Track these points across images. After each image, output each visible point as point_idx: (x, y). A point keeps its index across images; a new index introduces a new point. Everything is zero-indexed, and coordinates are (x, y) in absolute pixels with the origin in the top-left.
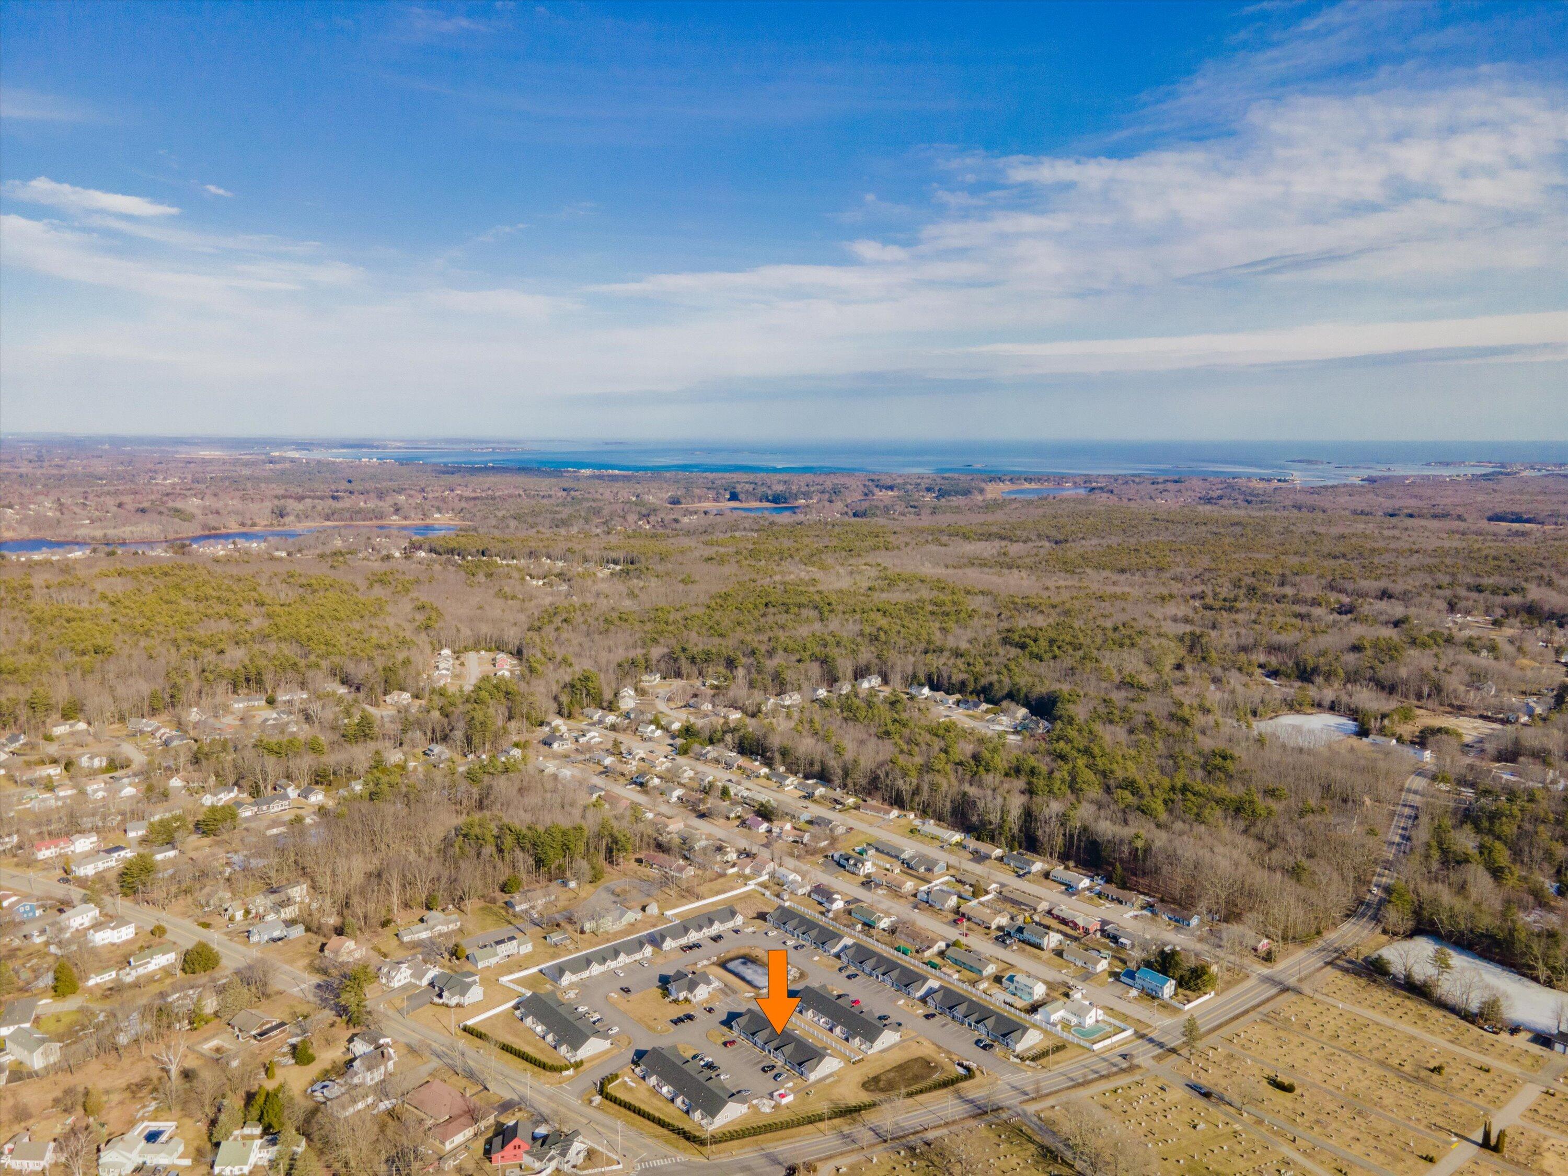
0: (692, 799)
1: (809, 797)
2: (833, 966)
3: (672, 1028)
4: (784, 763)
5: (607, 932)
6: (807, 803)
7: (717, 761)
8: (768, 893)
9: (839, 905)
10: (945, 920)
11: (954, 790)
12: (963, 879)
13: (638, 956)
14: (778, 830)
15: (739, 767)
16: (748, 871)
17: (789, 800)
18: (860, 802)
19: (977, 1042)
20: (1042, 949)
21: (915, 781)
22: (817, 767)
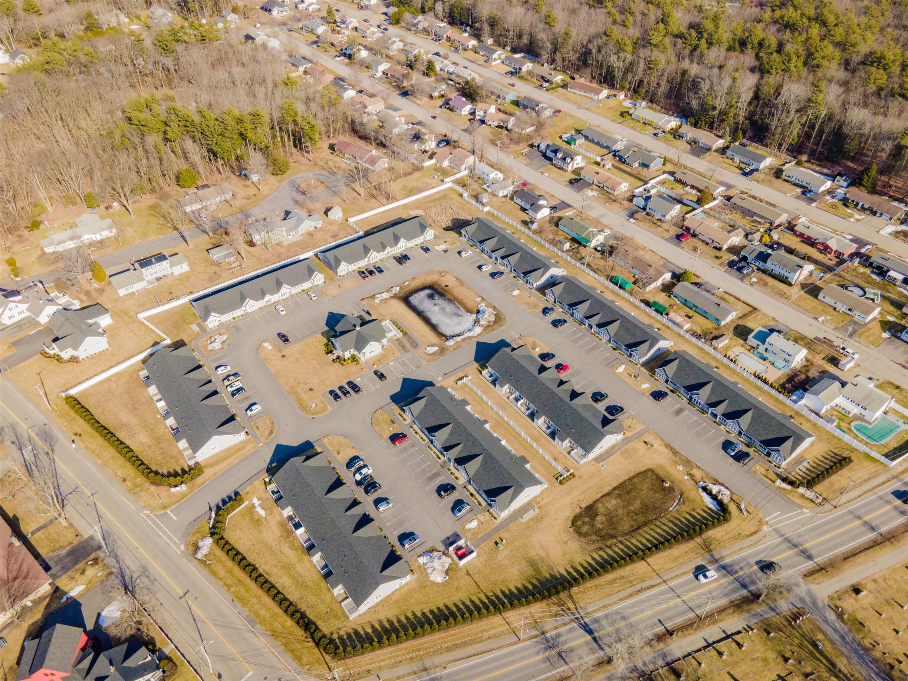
0: (397, 75)
1: (516, 73)
2: (535, 306)
3: (331, 405)
4: (492, 35)
5: (279, 244)
6: (514, 80)
7: (427, 32)
8: (465, 195)
9: (545, 213)
10: (667, 235)
11: (673, 67)
12: (684, 179)
13: (306, 285)
14: (482, 113)
15: (448, 39)
16: (446, 164)
17: (496, 77)
18: (569, 80)
19: (727, 445)
20: (790, 285)
21: (629, 57)
22: (525, 40)
